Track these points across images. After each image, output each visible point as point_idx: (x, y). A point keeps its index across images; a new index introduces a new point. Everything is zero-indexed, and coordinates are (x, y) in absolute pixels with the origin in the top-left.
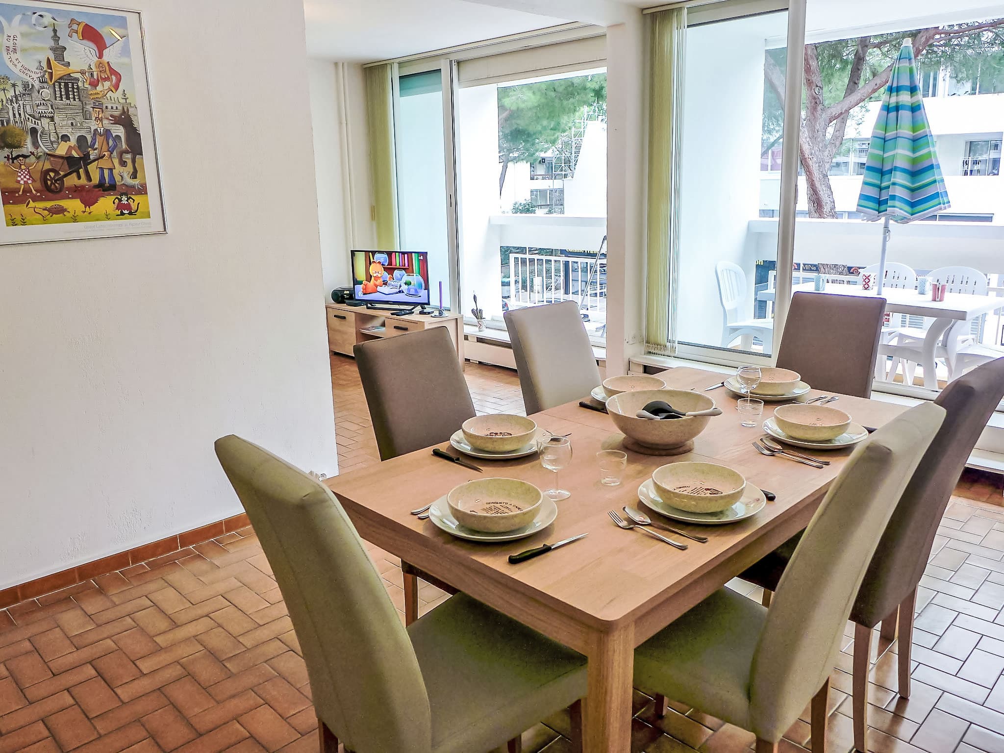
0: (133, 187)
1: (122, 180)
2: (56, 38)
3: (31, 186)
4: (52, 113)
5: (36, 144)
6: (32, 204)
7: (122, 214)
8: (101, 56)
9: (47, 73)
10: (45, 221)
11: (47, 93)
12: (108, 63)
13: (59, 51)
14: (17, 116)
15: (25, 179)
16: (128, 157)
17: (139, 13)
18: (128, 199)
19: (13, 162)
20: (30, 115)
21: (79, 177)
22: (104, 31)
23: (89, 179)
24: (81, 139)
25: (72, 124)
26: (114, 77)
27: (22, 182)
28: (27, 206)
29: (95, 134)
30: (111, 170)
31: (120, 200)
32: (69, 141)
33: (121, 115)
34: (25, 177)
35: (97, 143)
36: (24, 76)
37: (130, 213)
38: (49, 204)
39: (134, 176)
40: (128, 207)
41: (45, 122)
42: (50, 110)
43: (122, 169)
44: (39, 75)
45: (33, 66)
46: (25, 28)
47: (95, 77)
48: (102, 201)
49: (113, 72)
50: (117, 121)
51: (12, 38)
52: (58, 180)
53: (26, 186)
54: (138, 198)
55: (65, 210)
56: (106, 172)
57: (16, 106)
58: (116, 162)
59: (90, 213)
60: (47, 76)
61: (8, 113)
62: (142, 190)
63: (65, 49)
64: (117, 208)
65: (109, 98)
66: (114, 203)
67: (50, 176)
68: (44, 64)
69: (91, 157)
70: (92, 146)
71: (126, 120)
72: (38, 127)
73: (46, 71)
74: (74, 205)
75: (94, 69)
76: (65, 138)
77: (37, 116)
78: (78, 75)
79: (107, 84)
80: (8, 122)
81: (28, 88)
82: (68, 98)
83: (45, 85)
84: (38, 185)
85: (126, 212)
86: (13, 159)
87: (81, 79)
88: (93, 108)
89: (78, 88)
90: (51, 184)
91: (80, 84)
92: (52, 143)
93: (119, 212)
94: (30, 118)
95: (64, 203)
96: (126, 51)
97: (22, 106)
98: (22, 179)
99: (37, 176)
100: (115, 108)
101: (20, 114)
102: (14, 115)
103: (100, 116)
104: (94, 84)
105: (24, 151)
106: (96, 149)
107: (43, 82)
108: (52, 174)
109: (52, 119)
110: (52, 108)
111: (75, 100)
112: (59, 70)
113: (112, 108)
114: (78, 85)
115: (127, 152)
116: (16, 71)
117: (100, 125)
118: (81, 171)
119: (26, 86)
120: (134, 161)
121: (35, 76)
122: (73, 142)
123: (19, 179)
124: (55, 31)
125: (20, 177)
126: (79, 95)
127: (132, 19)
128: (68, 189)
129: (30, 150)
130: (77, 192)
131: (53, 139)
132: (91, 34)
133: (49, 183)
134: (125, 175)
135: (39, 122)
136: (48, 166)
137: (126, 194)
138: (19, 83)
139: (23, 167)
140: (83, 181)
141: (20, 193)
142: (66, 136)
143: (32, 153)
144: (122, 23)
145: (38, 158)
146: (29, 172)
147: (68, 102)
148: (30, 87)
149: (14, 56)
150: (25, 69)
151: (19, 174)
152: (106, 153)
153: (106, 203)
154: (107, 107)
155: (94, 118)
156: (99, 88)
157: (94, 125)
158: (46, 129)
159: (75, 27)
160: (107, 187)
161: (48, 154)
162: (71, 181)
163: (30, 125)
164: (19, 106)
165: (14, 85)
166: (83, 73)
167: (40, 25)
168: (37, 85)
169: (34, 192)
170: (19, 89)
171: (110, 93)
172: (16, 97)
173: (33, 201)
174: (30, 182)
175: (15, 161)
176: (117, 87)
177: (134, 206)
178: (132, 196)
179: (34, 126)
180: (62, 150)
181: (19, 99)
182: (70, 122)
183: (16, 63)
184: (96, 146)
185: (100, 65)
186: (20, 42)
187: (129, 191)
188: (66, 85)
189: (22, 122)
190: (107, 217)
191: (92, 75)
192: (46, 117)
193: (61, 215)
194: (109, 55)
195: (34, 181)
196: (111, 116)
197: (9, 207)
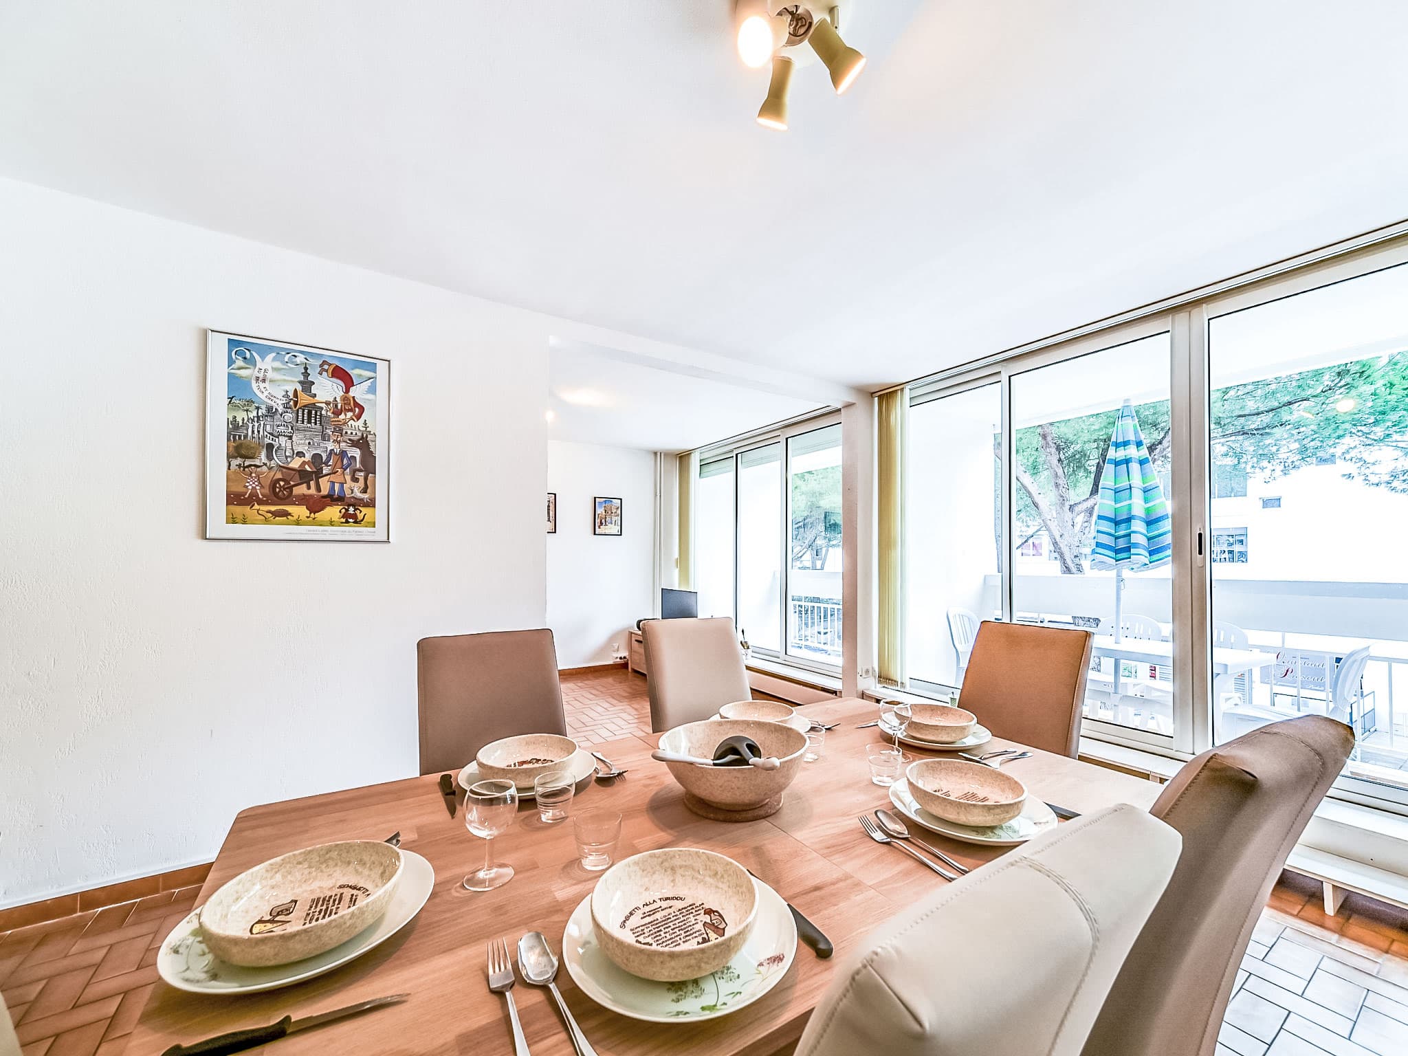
0: (362, 500)
1: (352, 493)
2: (306, 374)
3: (258, 491)
4: (291, 433)
5: (270, 457)
6: (256, 507)
7: (347, 522)
8: (347, 391)
9: (292, 401)
10: (266, 521)
11: (289, 416)
12: (354, 397)
13: (307, 385)
14: (256, 432)
15: (254, 485)
16: (361, 475)
17: (389, 361)
18: (355, 510)
19: (244, 470)
20: (269, 433)
21: (309, 488)
22: (354, 373)
23: (319, 489)
24: (316, 457)
25: (309, 443)
26: (357, 410)
27: (250, 487)
28: (251, 508)
29: (330, 453)
30: (342, 484)
31: (347, 510)
32: (304, 457)
33: (359, 440)
34: (254, 483)
35: (331, 461)
36: (269, 401)
37: (355, 522)
38: (273, 508)
39: (365, 491)
40: (354, 516)
41: (283, 440)
42: (290, 430)
43: (353, 484)
44: (284, 402)
45: (279, 393)
46: (277, 364)
47: (339, 407)
48: (328, 509)
49: (357, 404)
50: (354, 444)
51: (263, 371)
52: (287, 488)
53: (254, 491)
54: (364, 510)
55: (290, 514)
56: (337, 487)
57: (256, 424)
58: (348, 478)
59: (314, 519)
60: (292, 403)
61: (247, 430)
62: (371, 504)
63: (314, 383)
64: (343, 517)
65: (350, 425)
66: (340, 512)
67: (280, 485)
68: (291, 394)
69: (324, 472)
70: (326, 464)
71: (363, 443)
72: (276, 444)
73: (291, 399)
74: (300, 511)
75: (339, 401)
76: (301, 454)
77: (276, 434)
78: (323, 405)
79: (350, 414)
80: (246, 436)
81: (271, 412)
82: (309, 422)
83: (289, 410)
84: (266, 491)
85: (351, 520)
86: (244, 467)
87: (325, 408)
88: (333, 432)
89: (321, 415)
90: (279, 492)
91: (323, 412)
92: (286, 457)
93: (344, 520)
94: (268, 435)
95: (289, 509)
96: (372, 390)
97: (262, 425)
98: (251, 485)
99: (267, 483)
100: (354, 434)
101: (259, 432)
102: (253, 432)
103: (339, 439)
104: (337, 413)
105: (257, 462)
106: (330, 465)
107: (287, 408)
108: (282, 483)
109: (290, 438)
110: (292, 429)
111: (316, 424)
112: (304, 399)
113: (352, 433)
114: (321, 413)
115: (360, 470)
116: (263, 397)
117: (338, 447)
118: (312, 483)
119: (269, 409)
120: (366, 479)
121: (280, 402)
122: (308, 457)
123: (247, 484)
124: (306, 369)
125: (249, 482)
126: (321, 421)
127: (382, 367)
128: (295, 496)
129: (263, 461)
130: (303, 500)
131: (287, 454)
132: (340, 374)
133: (277, 490)
134: (356, 490)
135: (277, 439)
136: (279, 476)
137: (353, 505)
138: (263, 407)
139: (253, 475)
140: (313, 491)
141: (246, 496)
142: (302, 452)
143: (265, 464)
144: (373, 367)
145: (270, 468)
146: (259, 479)
147: (309, 425)
148: (274, 410)
149: (262, 385)
150: (271, 396)
151: (249, 481)
152: (339, 470)
153: (334, 512)
154: (346, 433)
155: (332, 441)
156: (342, 417)
157: (330, 446)
158: (283, 445)
159: (326, 367)
160: (332, 499)
161: (280, 466)
162: (301, 490)
163: (267, 441)
164: (260, 425)
165: (258, 408)
166: (328, 403)
167: (292, 363)
168: (281, 409)
169: (260, 496)
170: (262, 411)
171: (352, 422)
172: (258, 417)
173: (258, 504)
174: (258, 488)
175: (246, 469)
176: (359, 417)
177: (360, 516)
178: (360, 508)
179: (272, 442)
180: (296, 463)
181: (261, 419)
182: (307, 441)
183: (263, 390)
184: (330, 463)
185: (345, 399)
186: (270, 375)
187: (357, 503)
188: (310, 413)
189: (259, 438)
190: (332, 523)
191: (336, 406)
192: (284, 435)
193: (285, 518)
194: (354, 392)
195: (262, 487)
196: (350, 440)
197: (232, 508)
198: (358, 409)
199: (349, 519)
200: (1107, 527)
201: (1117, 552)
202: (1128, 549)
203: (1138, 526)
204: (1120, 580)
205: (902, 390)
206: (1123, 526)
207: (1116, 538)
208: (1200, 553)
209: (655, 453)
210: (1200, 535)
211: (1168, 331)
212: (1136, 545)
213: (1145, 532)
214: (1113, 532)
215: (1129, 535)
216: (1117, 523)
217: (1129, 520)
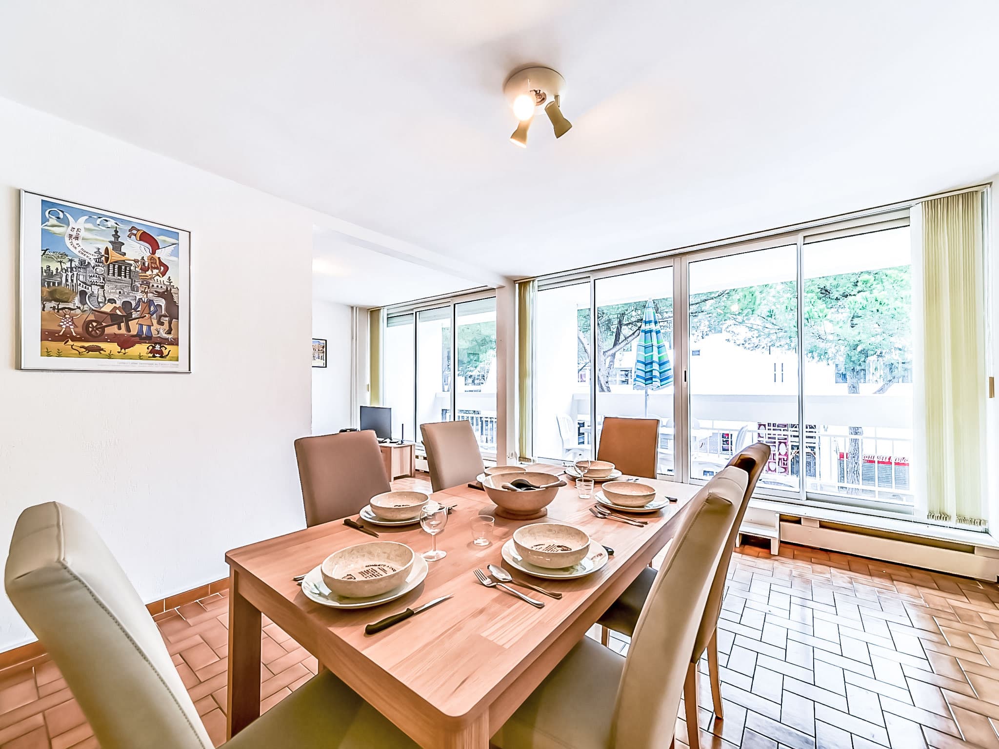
0: (167, 339)
1: (158, 334)
2: (116, 235)
3: (72, 330)
4: (103, 283)
5: (84, 302)
6: (70, 342)
7: (154, 356)
8: (154, 253)
9: (104, 257)
10: (80, 355)
11: (100, 270)
12: (159, 258)
13: (117, 245)
14: (70, 280)
15: (67, 325)
16: (166, 320)
17: (190, 232)
18: (161, 347)
19: (58, 312)
20: (82, 282)
21: (120, 328)
22: (160, 239)
23: (128, 329)
24: (126, 304)
25: (120, 292)
26: (162, 268)
27: (64, 326)
28: (65, 343)
29: (139, 301)
30: (149, 327)
31: (154, 347)
32: (116, 303)
33: (164, 292)
34: (68, 323)
35: (140, 307)
36: (82, 256)
37: (162, 357)
38: (86, 344)
39: (169, 332)
40: (160, 353)
41: (95, 289)
42: (102, 281)
43: (159, 327)
44: (96, 257)
45: (92, 250)
46: (90, 226)
47: (146, 265)
48: (137, 346)
49: (161, 264)
50: (160, 295)
51: (76, 230)
52: (100, 328)
53: (68, 329)
54: (169, 347)
55: (102, 350)
56: (145, 328)
57: (70, 274)
58: (155, 322)
59: (124, 354)
60: (103, 258)
61: (61, 278)
62: (175, 342)
63: (124, 244)
64: (150, 352)
65: (156, 280)
66: (148, 348)
67: (92, 325)
68: (103, 252)
69: (133, 316)
70: (135, 309)
71: (168, 295)
72: (89, 291)
73: (103, 256)
74: (114, 347)
75: (146, 260)
76: (112, 301)
77: (89, 283)
78: (132, 262)
79: (156, 271)
80: (60, 284)
81: (83, 264)
82: (120, 275)
83: (100, 264)
84: (80, 330)
85: (158, 355)
86: (59, 310)
87: (133, 265)
88: (141, 285)
89: (130, 270)
90: (92, 331)
91: (132, 268)
92: (99, 303)
93: (151, 355)
94: (82, 284)
95: (102, 345)
96: (176, 253)
97: (75, 275)
98: (64, 324)
99: (80, 324)
100: (160, 287)
101: (72, 281)
102: (67, 280)
103: (146, 290)
104: (145, 269)
105: (71, 306)
106: (138, 311)
107: (99, 262)
108: (95, 324)
109: (103, 287)
110: (104, 280)
111: (125, 277)
112: (114, 256)
113: (158, 286)
114: (130, 268)
115: (165, 316)
116: (76, 252)
117: (145, 296)
118: (123, 325)
119: (82, 262)
120: (170, 323)
121: (92, 257)
122: (119, 304)
123: (62, 324)
124: (116, 232)
125: (63, 322)
126: (130, 275)
127: (183, 236)
128: (107, 335)
129: (77, 305)
130: (114, 338)
131: (100, 300)
132: (145, 237)
133: (90, 329)
134: (161, 331)
135: (90, 288)
136: (92, 317)
137: (159, 344)
138: (77, 260)
139: (67, 316)
140: (123, 331)
141: (61, 334)
142: (113, 300)
143: (79, 308)
144: (176, 235)
145: (83, 311)
146: (72, 320)
147: (120, 278)
148: (87, 263)
149: (75, 242)
150: (83, 252)
151: (62, 321)
152: (147, 315)
153: (142, 348)
154: (153, 286)
155: (140, 291)
156: (149, 273)
157: (139, 295)
158: (96, 292)
159: (134, 232)
160: (141, 338)
161: (93, 310)
162: (113, 330)
163: (80, 288)
164: (73, 274)
165: (71, 261)
166: (136, 261)
167: (104, 226)
168: (93, 263)
169: (74, 334)
170: (76, 263)
171: (157, 277)
172: (71, 268)
173: (72, 341)
174: (71, 327)
175: (60, 311)
176: (164, 274)
177: (165, 352)
178: (165, 346)
179: (85, 289)
180: (108, 308)
181: (74, 270)
182: (118, 291)
183: (77, 246)
184: (138, 309)
185: (152, 259)
186: (83, 234)
187: (163, 342)
188: (120, 268)
189: (73, 285)
190: (140, 357)
191: (144, 264)
192: (96, 285)
193: (98, 353)
194: (159, 253)
195: (76, 326)
196: (156, 291)
197: (46, 343)
198: (164, 269)
199: (155, 354)
200: (642, 367)
201: (646, 380)
202: (651, 379)
203: (656, 366)
204: (647, 395)
205: (533, 281)
206: (649, 366)
207: (646, 372)
208: (685, 381)
209: (352, 308)
210: (685, 371)
211: (672, 266)
212: (655, 377)
213: (659, 370)
214: (644, 369)
215: (651, 371)
216: (646, 365)
217: (651, 363)
